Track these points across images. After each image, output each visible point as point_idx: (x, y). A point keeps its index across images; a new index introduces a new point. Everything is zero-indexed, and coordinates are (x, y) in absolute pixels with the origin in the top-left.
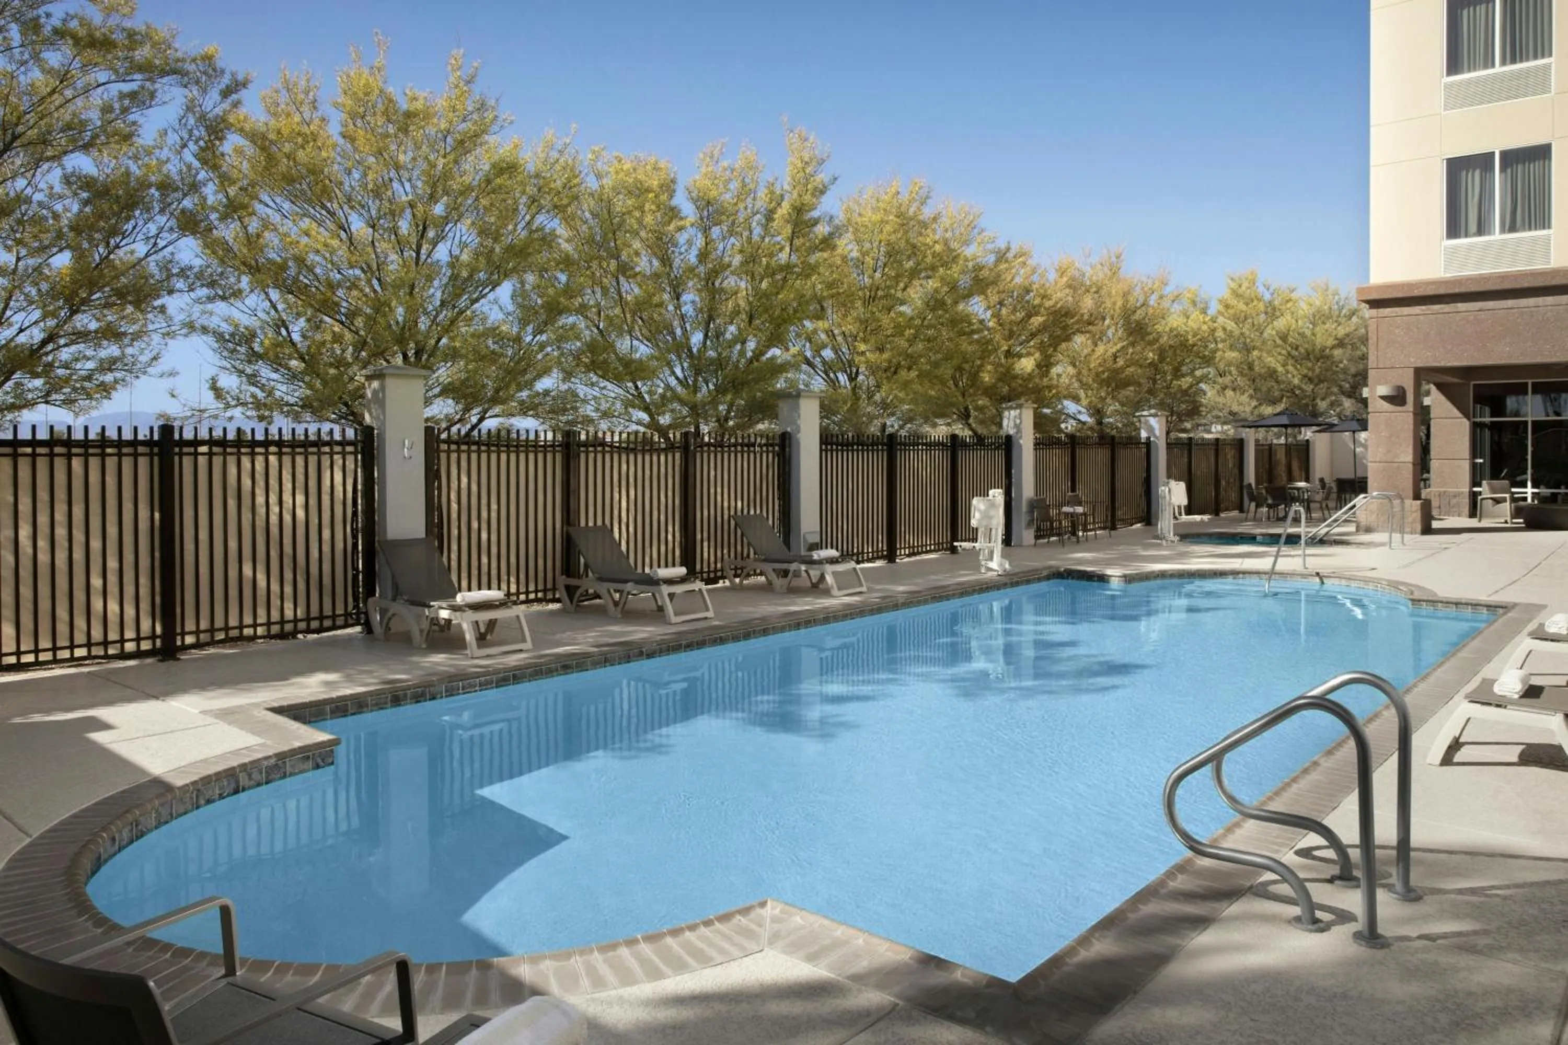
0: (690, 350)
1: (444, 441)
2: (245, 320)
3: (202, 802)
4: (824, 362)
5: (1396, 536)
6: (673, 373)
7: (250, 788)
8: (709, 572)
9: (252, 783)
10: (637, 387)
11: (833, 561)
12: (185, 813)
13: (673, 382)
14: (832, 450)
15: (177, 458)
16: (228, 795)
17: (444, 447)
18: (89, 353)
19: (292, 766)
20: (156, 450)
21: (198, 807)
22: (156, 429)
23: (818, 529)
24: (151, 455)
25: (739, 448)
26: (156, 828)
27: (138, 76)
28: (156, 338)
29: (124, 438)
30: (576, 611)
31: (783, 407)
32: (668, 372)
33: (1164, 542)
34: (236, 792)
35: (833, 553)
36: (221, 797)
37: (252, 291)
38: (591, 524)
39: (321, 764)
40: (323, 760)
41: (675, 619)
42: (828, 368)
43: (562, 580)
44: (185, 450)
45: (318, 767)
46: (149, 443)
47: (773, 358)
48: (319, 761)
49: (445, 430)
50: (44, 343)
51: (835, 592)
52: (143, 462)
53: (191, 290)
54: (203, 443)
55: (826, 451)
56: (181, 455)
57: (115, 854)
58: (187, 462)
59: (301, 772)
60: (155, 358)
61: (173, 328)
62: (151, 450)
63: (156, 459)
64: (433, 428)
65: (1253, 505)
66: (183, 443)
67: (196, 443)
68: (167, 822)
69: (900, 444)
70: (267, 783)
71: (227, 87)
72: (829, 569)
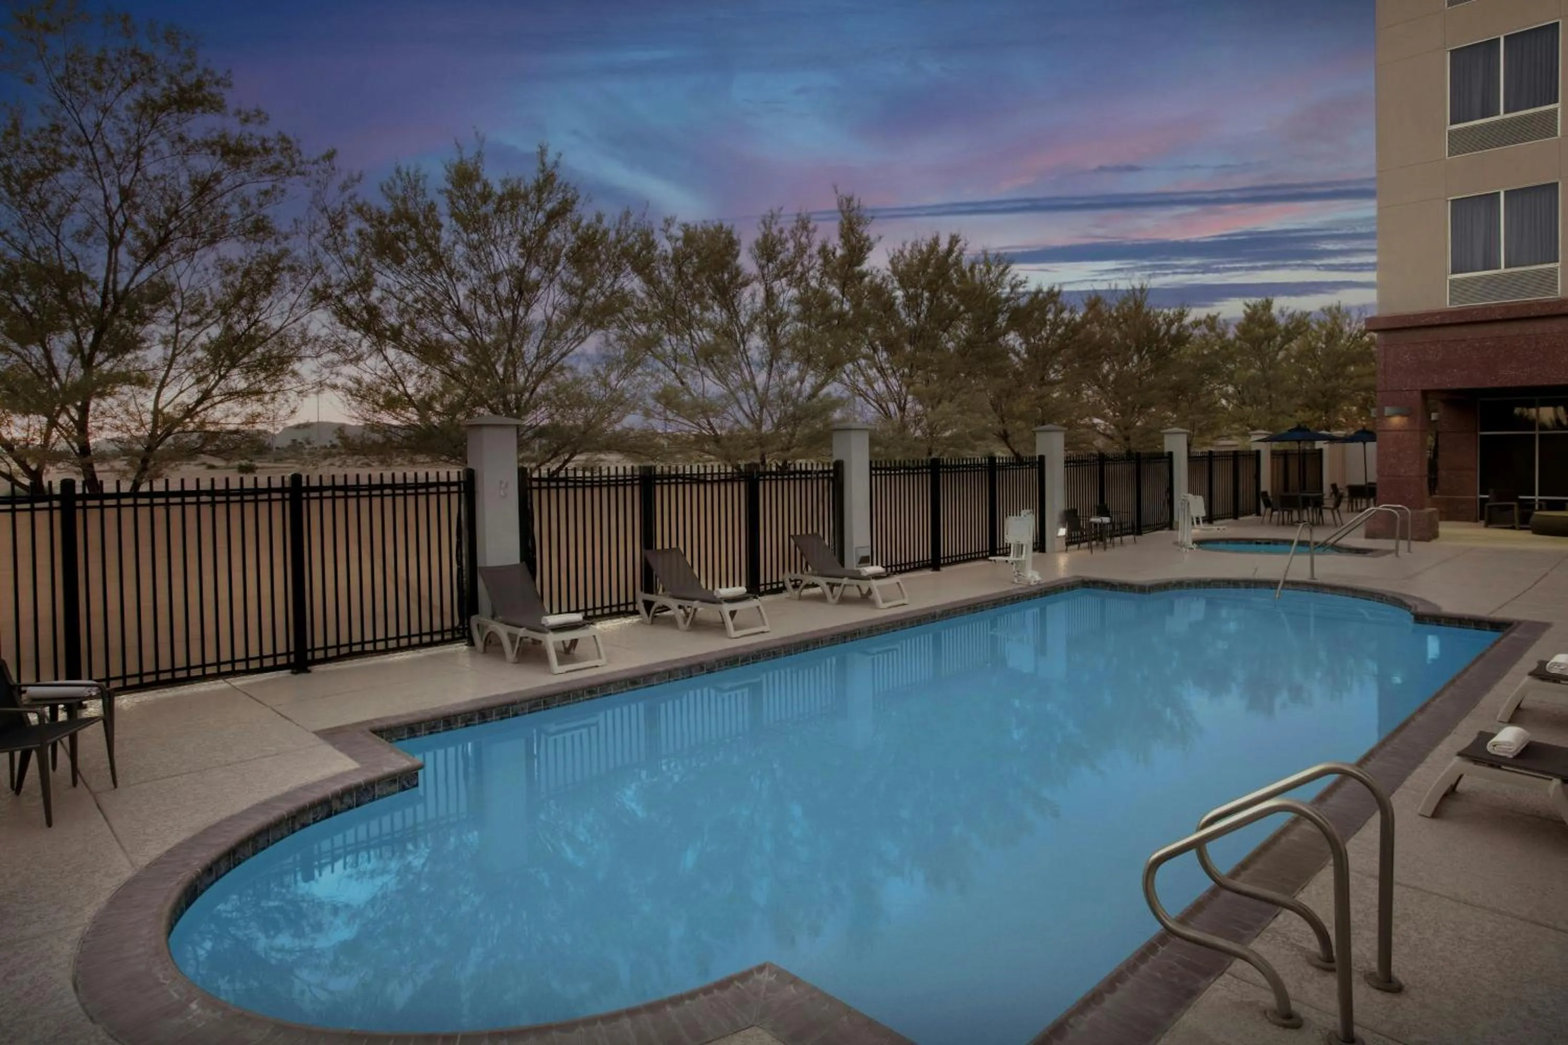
0: (755, 389)
1: (535, 479)
2: (367, 378)
3: (298, 826)
4: (877, 394)
5: (1403, 544)
6: (741, 408)
7: (341, 812)
8: (772, 583)
9: (344, 806)
10: (709, 423)
11: (877, 577)
12: (282, 838)
13: (740, 416)
14: (881, 475)
15: (305, 502)
16: (322, 819)
17: (535, 484)
18: (237, 409)
19: (381, 789)
20: (287, 495)
21: (293, 832)
22: (286, 479)
23: (869, 544)
24: (283, 500)
25: (798, 476)
26: (254, 854)
27: (267, 178)
28: (292, 396)
29: (259, 487)
30: (652, 623)
31: (837, 439)
32: (736, 408)
33: (1184, 549)
34: (329, 815)
35: (878, 569)
36: (315, 821)
37: (370, 355)
38: (667, 546)
39: (407, 786)
40: (408, 783)
41: (734, 634)
42: (879, 399)
43: (641, 596)
44: (312, 495)
45: (404, 789)
46: (282, 490)
47: (828, 394)
48: (405, 783)
49: (535, 469)
50: (199, 402)
51: (881, 604)
52: (277, 507)
53: (318, 356)
54: (327, 488)
55: (876, 475)
56: (309, 499)
57: (212, 883)
58: (315, 505)
59: (388, 795)
60: (293, 412)
61: (306, 387)
62: (283, 496)
63: (287, 504)
64: (526, 469)
65: (1269, 510)
66: (310, 489)
67: (321, 488)
68: (264, 849)
69: (943, 466)
70: (358, 806)
71: (345, 182)
72: (875, 583)
